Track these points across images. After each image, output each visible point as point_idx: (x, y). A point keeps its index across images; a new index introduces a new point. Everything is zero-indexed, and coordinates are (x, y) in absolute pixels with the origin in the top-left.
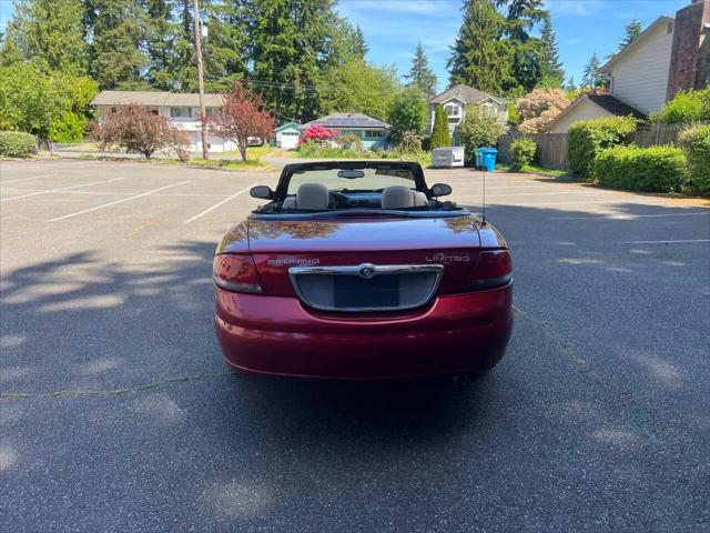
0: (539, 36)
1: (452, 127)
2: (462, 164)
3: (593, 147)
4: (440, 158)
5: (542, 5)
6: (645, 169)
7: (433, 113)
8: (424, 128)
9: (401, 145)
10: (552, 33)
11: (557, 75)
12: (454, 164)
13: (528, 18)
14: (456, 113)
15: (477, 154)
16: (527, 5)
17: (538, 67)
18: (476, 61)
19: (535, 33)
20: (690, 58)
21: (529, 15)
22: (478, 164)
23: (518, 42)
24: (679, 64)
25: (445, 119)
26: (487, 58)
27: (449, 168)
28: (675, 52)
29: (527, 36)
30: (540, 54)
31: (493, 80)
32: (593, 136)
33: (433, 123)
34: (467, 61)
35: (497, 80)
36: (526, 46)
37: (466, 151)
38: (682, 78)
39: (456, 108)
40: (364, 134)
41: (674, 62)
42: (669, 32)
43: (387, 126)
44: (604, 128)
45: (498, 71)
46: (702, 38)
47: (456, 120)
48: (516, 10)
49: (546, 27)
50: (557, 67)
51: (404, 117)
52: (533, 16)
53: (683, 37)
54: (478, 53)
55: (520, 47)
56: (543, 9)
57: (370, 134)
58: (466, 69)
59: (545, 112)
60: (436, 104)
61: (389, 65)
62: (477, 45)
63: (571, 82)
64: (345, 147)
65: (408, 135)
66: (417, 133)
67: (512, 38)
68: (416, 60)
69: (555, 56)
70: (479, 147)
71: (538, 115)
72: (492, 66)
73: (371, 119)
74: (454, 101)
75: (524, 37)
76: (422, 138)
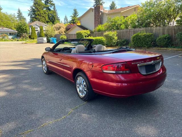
0: (53, 10)
1: (36, 32)
2: (46, 42)
3: (83, 37)
4: (39, 40)
5: (53, 2)
6: (97, 42)
7: (30, 28)
8: (28, 32)
9: (22, 37)
10: (56, 9)
11: (59, 20)
12: (44, 42)
13: (50, 5)
14: (37, 28)
15: (50, 39)
16: (49, 1)
17: (54, 18)
18: (38, 15)
19: (52, 9)
20: (98, 17)
21: (50, 4)
22: (51, 42)
23: (48, 11)
24: (96, 19)
25: (34, 30)
26: (42, 14)
27: (43, 43)
28: (95, 16)
29: (50, 9)
30: (55, 15)
31: (44, 20)
32: (83, 34)
33: (31, 31)
34: (36, 14)
35: (45, 20)
36: (51, 12)
37: (47, 38)
38: (97, 22)
39: (37, 27)
40: (9, 34)
41: (95, 18)
42: (93, 11)
43: (17, 32)
44: (85, 33)
45: (45, 18)
46: (100, 13)
47: (37, 30)
48: (46, 2)
49: (54, 8)
50: (58, 18)
51: (22, 29)
52: (51, 4)
53: (96, 13)
54: (39, 12)
55: (49, 12)
56: (53, 3)
57: (10, 34)
58: (36, 17)
59: (60, 29)
60: (31, 26)
61: (13, 14)
62: (38, 11)
63: (62, 22)
64: (3, 38)
65: (24, 34)
66: (27, 34)
67: (47, 9)
68: (18, 13)
69: (57, 15)
70: (50, 37)
71: (59, 30)
72: (43, 16)
73: (10, 30)
74: (36, 25)
75: (50, 10)
76: (28, 35)
